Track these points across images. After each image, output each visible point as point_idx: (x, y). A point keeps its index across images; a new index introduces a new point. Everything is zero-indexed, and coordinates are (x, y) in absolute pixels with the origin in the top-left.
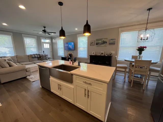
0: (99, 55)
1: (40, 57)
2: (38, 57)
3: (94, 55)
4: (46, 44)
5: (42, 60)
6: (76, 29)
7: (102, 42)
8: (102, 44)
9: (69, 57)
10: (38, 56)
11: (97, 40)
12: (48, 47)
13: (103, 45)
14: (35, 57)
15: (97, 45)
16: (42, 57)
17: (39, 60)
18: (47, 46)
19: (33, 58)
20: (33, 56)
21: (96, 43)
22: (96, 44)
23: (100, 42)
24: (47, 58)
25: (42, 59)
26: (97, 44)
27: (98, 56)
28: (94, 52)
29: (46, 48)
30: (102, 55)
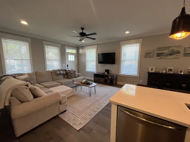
0: (164, 72)
1: (67, 74)
2: (64, 74)
3: (153, 71)
4: (71, 56)
5: (69, 79)
6: (127, 32)
7: (169, 53)
8: (170, 55)
9: (106, 73)
10: (64, 72)
11: (159, 49)
12: (73, 60)
13: (171, 57)
14: (61, 74)
15: (157, 56)
16: (69, 74)
17: (64, 78)
18: (71, 58)
19: (57, 75)
20: (58, 72)
21: (157, 54)
22: (155, 55)
23: (166, 52)
24: (77, 76)
25: (70, 77)
26: (159, 55)
27: (162, 74)
28: (154, 68)
29: (71, 61)
30: (170, 72)
